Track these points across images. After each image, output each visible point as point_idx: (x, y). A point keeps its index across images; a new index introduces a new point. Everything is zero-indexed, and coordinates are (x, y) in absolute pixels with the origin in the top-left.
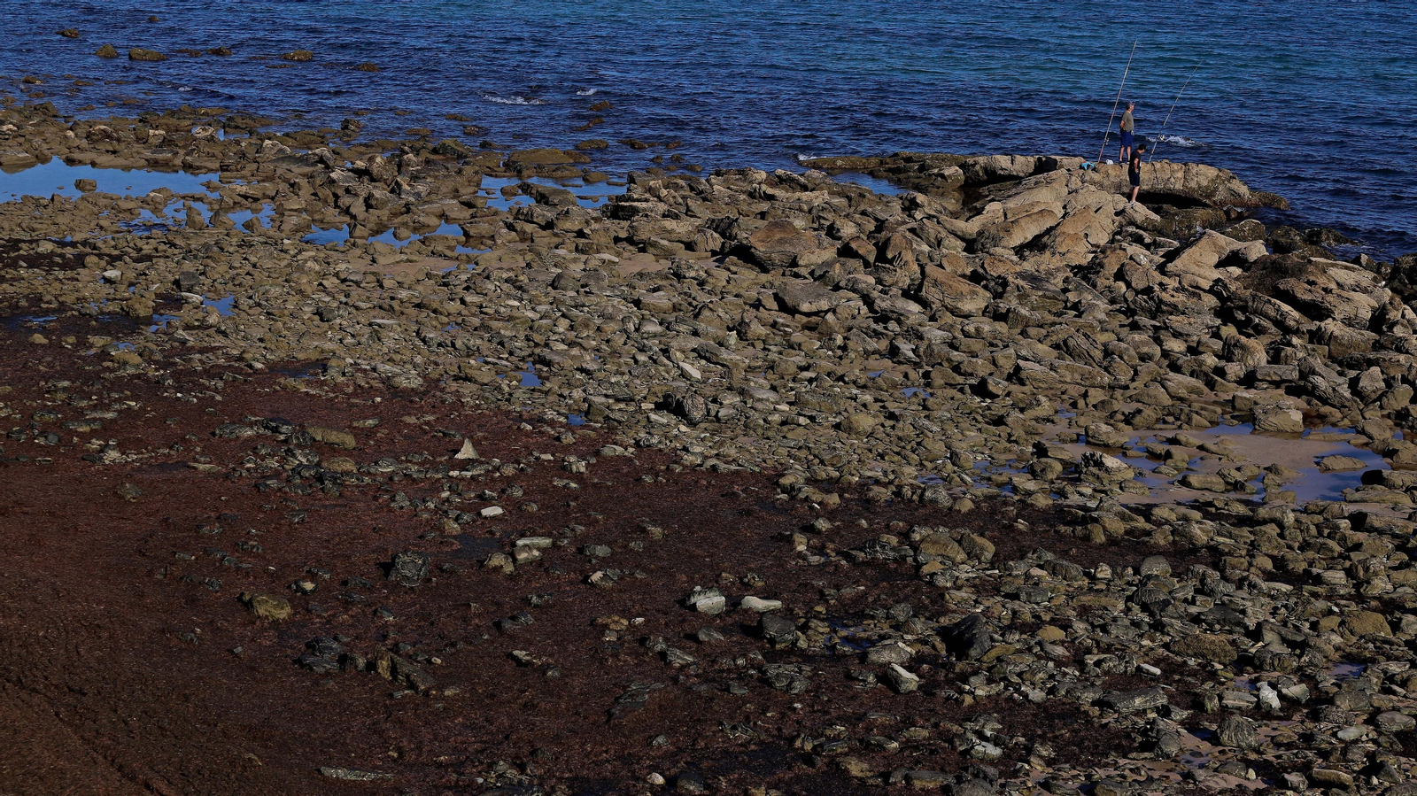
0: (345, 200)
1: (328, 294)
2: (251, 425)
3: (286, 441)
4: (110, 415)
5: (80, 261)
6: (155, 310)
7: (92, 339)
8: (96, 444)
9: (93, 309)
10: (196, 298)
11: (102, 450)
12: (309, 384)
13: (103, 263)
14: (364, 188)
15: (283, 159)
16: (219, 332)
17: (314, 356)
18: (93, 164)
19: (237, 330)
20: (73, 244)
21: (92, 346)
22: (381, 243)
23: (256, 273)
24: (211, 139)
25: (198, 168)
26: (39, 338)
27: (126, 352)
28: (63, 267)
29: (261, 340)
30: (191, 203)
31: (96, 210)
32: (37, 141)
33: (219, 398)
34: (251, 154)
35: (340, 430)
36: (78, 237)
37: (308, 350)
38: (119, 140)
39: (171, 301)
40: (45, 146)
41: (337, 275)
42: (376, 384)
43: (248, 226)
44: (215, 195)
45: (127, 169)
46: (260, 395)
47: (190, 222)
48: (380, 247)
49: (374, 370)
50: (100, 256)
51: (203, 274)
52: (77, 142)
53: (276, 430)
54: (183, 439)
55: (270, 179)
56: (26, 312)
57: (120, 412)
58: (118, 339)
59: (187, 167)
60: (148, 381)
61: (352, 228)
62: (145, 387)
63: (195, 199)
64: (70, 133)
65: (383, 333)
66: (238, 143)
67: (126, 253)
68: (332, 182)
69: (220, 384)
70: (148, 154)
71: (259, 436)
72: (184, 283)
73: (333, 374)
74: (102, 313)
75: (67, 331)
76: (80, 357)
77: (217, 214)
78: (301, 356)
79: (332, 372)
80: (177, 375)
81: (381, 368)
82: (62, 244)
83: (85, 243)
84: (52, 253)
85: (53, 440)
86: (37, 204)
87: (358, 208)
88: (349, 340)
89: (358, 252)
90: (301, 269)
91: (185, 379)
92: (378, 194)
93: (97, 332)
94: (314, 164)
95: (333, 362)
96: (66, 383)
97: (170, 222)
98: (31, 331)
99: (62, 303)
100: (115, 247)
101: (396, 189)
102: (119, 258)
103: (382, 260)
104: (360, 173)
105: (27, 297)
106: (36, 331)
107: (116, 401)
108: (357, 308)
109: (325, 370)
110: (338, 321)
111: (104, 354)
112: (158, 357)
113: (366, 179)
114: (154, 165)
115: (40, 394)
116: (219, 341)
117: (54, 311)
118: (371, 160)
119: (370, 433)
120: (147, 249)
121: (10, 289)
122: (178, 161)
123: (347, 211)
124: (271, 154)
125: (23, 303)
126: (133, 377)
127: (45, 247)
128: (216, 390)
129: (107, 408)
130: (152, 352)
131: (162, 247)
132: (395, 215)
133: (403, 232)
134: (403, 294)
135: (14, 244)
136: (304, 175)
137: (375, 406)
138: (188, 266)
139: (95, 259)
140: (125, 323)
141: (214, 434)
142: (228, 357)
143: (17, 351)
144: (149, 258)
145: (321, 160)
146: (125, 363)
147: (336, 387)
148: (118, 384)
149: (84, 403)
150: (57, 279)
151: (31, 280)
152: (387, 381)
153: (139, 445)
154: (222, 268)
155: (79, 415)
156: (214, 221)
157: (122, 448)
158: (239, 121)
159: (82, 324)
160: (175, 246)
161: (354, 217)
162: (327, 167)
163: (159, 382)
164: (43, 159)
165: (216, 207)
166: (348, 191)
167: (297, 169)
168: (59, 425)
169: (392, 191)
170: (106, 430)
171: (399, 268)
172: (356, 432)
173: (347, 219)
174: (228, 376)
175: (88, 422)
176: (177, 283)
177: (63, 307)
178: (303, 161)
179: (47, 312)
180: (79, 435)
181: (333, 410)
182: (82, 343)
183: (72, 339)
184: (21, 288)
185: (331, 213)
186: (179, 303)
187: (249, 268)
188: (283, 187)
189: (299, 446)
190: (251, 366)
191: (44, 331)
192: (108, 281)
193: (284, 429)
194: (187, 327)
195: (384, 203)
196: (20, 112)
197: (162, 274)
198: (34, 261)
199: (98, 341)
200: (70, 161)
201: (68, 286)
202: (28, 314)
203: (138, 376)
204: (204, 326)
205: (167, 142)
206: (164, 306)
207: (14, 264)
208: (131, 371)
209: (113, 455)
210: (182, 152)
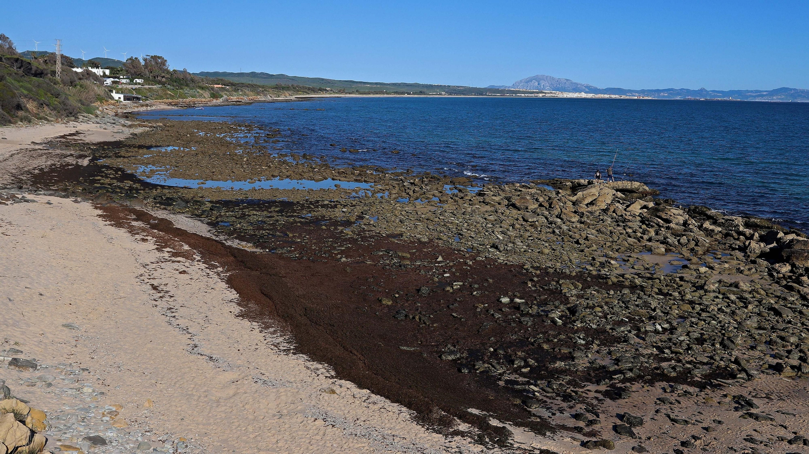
0: (408, 191)
1: (403, 216)
2: (382, 251)
3: (391, 256)
4: (343, 248)
5: (335, 206)
6: (356, 220)
7: (338, 227)
8: (339, 256)
9: (339, 219)
10: (367, 217)
11: (341, 258)
12: (397, 240)
13: (342, 207)
14: (413, 188)
15: (391, 180)
16: (373, 226)
17: (399, 233)
18: (340, 180)
19: (378, 226)
20: (334, 202)
21: (339, 229)
22: (417, 202)
23: (383, 210)
24: (372, 174)
25: (368, 181)
26: (324, 227)
27: (348, 231)
28: (331, 208)
29: (385, 228)
30: (366, 191)
31: (340, 192)
32: (324, 174)
33: (373, 244)
34: (383, 178)
35: (406, 253)
36: (335, 200)
37: (398, 231)
38: (347, 174)
39: (361, 217)
40: (326, 175)
41: (405, 211)
42: (416, 240)
43: (382, 197)
44: (373, 189)
45: (349, 181)
46: (384, 243)
47: (366, 196)
48: (417, 203)
49: (415, 236)
50: (341, 205)
51: (369, 210)
52: (335, 174)
53: (389, 253)
54: (363, 255)
55: (388, 185)
56: (320, 220)
57: (346, 247)
58: (346, 227)
59: (365, 181)
60: (354, 239)
61: (410, 198)
62: (353, 241)
63: (367, 190)
64: (333, 172)
65: (418, 227)
66: (379, 175)
67: (348, 204)
68: (404, 186)
69: (374, 240)
70: (354, 178)
71: (384, 254)
72: (364, 213)
73: (404, 238)
74: (342, 221)
75: (332, 226)
76: (335, 232)
77: (373, 194)
78: (396, 233)
79: (404, 237)
80: (362, 238)
81: (417, 236)
82: (331, 202)
83: (337, 201)
84: (328, 204)
85: (327, 255)
86: (324, 190)
87: (411, 193)
88: (409, 228)
89: (411, 205)
90: (396, 209)
91: (364, 239)
92: (416, 189)
93: (340, 226)
94: (399, 181)
95: (404, 234)
96: (331, 240)
97: (360, 196)
98: (322, 225)
99: (330, 218)
100: (345, 203)
101: (421, 188)
102: (346, 206)
103: (417, 207)
104: (412, 183)
105: (321, 216)
106: (323, 225)
107: (345, 244)
108: (411, 220)
109: (402, 236)
110: (406, 223)
111: (342, 232)
112: (357, 233)
113: (413, 185)
114: (356, 180)
115: (324, 242)
116: (373, 228)
117: (328, 220)
118: (415, 180)
119: (414, 253)
120: (354, 203)
121: (316, 214)
122: (363, 180)
123: (408, 194)
124: (388, 178)
125: (320, 218)
126: (350, 238)
127: (326, 202)
128: (372, 242)
129: (343, 246)
130: (355, 231)
131: (358, 203)
132: (421, 195)
133: (423, 199)
134: (423, 216)
135: (318, 202)
136: (397, 184)
137: (415, 246)
138: (365, 208)
139: (340, 206)
140: (348, 223)
141: (372, 254)
142: (376, 233)
143: (318, 231)
144: (355, 206)
145: (401, 180)
146: (348, 234)
147: (405, 241)
148: (346, 240)
149: (336, 245)
150: (329, 211)
151: (322, 211)
152: (419, 239)
153: (351, 257)
154: (374, 209)
155: (335, 248)
156: (373, 196)
157: (346, 257)
158: (379, 170)
159: (336, 223)
160: (361, 202)
161: (410, 195)
162: (403, 182)
163: (357, 240)
164: (326, 179)
165: (373, 192)
166: (408, 188)
167: (395, 182)
168: (329, 251)
169: (420, 188)
170: (342, 252)
171: (421, 209)
172: (411, 254)
173: (408, 196)
174: (376, 238)
175: (337, 250)
176: (362, 212)
177: (331, 219)
178: (397, 180)
179: (326, 220)
180: (334, 254)
181: (405, 247)
182: (336, 229)
183: (333, 228)
184: (319, 213)
185: (404, 194)
186: (362, 218)
187: (382, 209)
188: (391, 187)
189: (395, 257)
190: (382, 235)
191: (325, 225)
192: (343, 212)
193: (391, 252)
194: (365, 225)
195: (418, 192)
196: (319, 166)
197: (357, 211)
198: (323, 206)
199: (340, 228)
200: (333, 179)
201: (333, 213)
202: (321, 221)
203: (351, 238)
204: (369, 224)
205: (360, 175)
206: (358, 219)
207: (317, 207)
208: (349, 236)
209: (344, 259)
210: (364, 177)
